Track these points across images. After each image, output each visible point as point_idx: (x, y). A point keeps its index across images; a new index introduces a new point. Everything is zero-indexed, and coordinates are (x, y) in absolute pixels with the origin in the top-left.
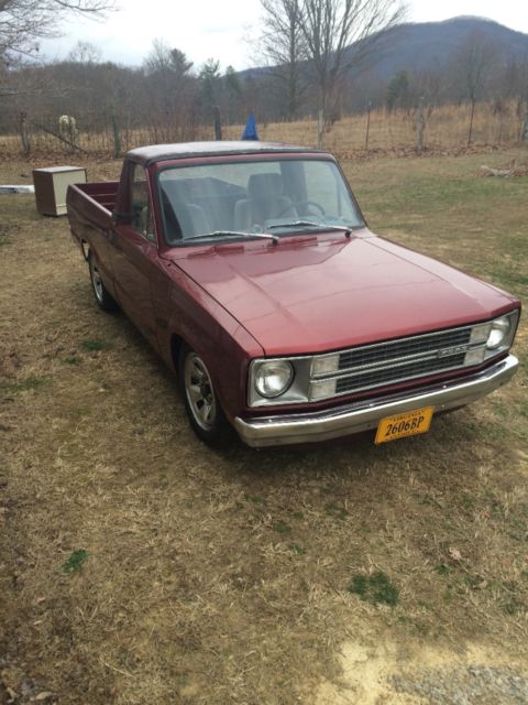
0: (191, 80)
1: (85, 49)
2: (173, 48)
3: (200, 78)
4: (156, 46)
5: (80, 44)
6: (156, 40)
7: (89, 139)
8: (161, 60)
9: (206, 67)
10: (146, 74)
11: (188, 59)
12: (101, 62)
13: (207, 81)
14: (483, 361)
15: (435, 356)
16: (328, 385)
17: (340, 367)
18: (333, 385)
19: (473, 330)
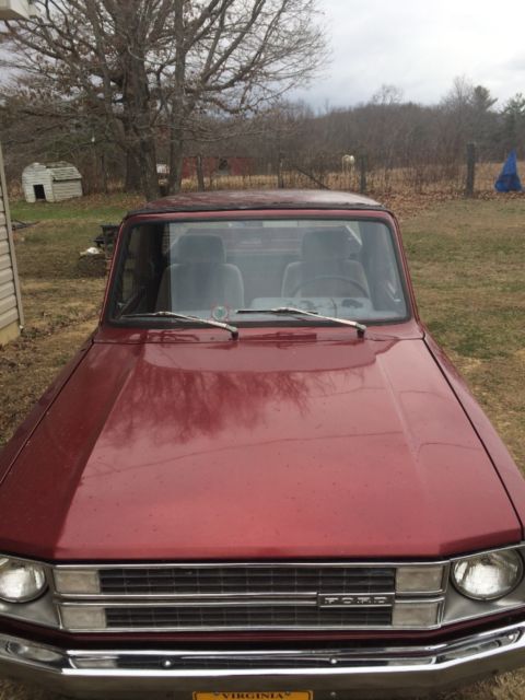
0: (494, 116)
1: (388, 91)
2: (476, 86)
3: (503, 114)
4: (457, 85)
5: (384, 87)
6: (458, 78)
7: (337, 178)
8: (460, 98)
9: (513, 102)
10: (444, 112)
11: (492, 95)
12: (402, 102)
13: (512, 116)
14: (439, 625)
15: (314, 603)
16: (89, 612)
17: (104, 590)
18: (99, 615)
19: (401, 570)
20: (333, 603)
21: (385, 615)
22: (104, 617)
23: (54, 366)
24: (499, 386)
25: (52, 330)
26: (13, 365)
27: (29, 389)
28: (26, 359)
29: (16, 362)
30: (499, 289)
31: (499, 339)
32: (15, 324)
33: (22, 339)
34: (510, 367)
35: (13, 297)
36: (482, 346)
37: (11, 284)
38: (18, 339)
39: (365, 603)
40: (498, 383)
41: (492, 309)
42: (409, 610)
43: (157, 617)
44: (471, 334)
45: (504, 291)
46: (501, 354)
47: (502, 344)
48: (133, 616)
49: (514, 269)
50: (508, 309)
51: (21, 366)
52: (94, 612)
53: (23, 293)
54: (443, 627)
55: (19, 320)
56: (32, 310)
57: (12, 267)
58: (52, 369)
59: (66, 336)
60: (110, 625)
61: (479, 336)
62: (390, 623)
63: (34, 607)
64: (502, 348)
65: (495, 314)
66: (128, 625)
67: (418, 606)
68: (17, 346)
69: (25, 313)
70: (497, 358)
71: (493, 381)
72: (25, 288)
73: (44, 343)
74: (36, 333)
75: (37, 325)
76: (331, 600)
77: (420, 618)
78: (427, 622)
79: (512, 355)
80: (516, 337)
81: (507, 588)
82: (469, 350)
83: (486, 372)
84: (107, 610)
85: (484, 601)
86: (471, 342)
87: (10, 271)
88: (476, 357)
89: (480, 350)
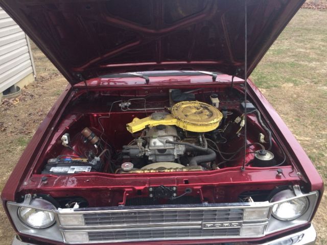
14: (264, 235)
15: (200, 227)
16: (79, 234)
17: (87, 224)
18: (84, 235)
19: (247, 210)
20: (210, 227)
21: (237, 231)
22: (88, 236)
23: (53, 96)
24: (275, 102)
25: (51, 77)
26: (32, 96)
27: (41, 108)
28: (38, 92)
29: (33, 94)
30: (272, 53)
31: (273, 78)
32: (32, 75)
33: (36, 82)
34: (280, 93)
35: (30, 61)
36: (265, 82)
37: (28, 54)
38: (34, 82)
39: (227, 226)
40: (275, 101)
41: (269, 63)
42: (250, 229)
43: (116, 235)
44: (260, 76)
45: (273, 54)
46: (275, 86)
47: (275, 81)
48: (103, 236)
49: (278, 43)
50: (277, 63)
51: (37, 96)
52: (82, 234)
53: (35, 58)
54: (266, 236)
55: (33, 72)
56: (40, 67)
57: (27, 45)
58: (52, 98)
59: (58, 80)
60: (90, 240)
61: (264, 77)
62: (239, 235)
63: (49, 230)
64: (275, 83)
65: (270, 66)
66: (101, 239)
67: (254, 227)
68: (33, 86)
69: (36, 69)
70: (274, 88)
71: (272, 100)
72: (35, 55)
73: (47, 84)
74: (43, 79)
75: (43, 75)
76: (209, 225)
77: (255, 232)
78: (258, 233)
79: (281, 87)
80: (282, 77)
81: (299, 214)
82: (260, 84)
83: (269, 96)
84: (89, 233)
85: (287, 221)
86: (260, 81)
87: (27, 47)
88: (263, 88)
89: (265, 84)
